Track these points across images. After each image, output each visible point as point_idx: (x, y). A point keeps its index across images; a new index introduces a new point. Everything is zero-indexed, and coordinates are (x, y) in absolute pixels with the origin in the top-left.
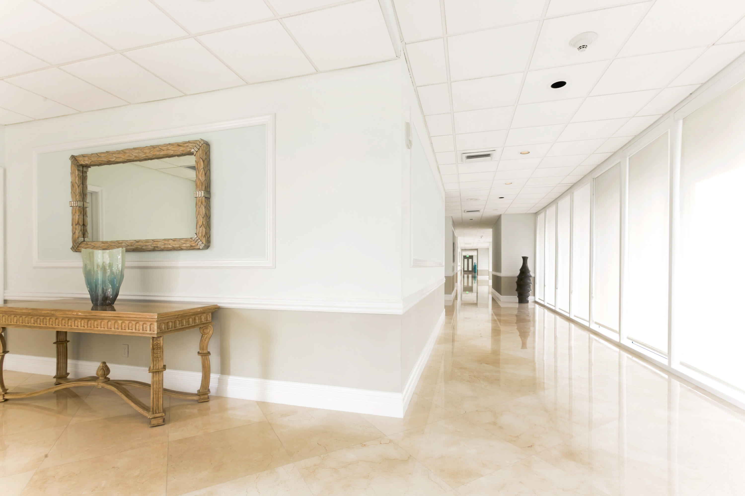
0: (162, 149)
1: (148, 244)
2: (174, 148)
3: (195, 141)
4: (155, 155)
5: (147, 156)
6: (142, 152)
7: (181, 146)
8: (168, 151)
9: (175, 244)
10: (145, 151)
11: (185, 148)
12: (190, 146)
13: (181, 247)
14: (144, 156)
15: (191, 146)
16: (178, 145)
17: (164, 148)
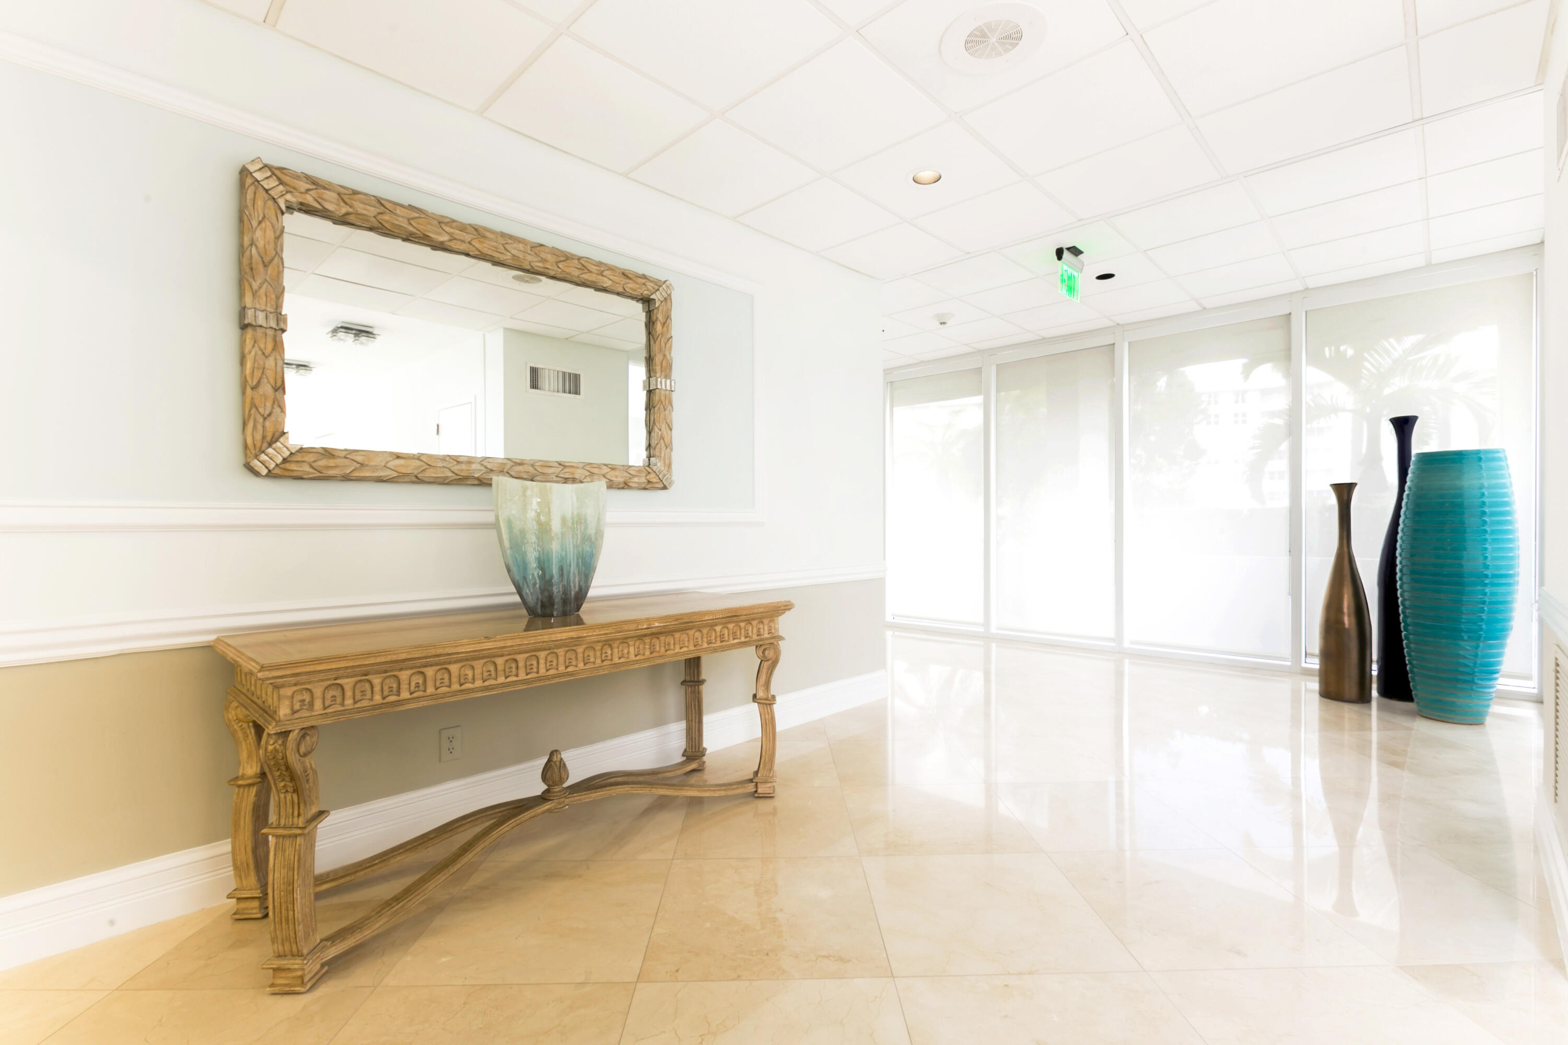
0: (588, 268)
1: (550, 471)
2: (615, 277)
3: (657, 281)
4: (569, 274)
5: (547, 268)
6: (536, 254)
7: (630, 279)
8: (600, 277)
9: (617, 477)
10: (543, 255)
11: (638, 286)
12: (649, 287)
13: (629, 482)
14: (540, 265)
15: (652, 287)
16: (623, 274)
17: (593, 268)
